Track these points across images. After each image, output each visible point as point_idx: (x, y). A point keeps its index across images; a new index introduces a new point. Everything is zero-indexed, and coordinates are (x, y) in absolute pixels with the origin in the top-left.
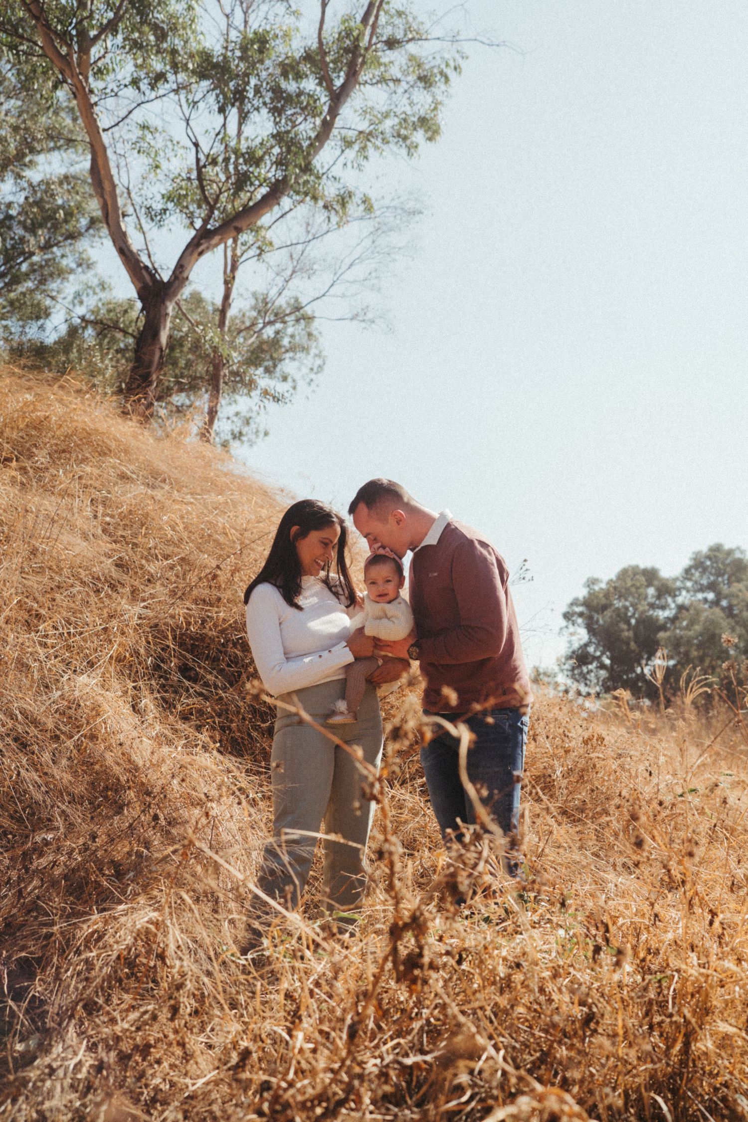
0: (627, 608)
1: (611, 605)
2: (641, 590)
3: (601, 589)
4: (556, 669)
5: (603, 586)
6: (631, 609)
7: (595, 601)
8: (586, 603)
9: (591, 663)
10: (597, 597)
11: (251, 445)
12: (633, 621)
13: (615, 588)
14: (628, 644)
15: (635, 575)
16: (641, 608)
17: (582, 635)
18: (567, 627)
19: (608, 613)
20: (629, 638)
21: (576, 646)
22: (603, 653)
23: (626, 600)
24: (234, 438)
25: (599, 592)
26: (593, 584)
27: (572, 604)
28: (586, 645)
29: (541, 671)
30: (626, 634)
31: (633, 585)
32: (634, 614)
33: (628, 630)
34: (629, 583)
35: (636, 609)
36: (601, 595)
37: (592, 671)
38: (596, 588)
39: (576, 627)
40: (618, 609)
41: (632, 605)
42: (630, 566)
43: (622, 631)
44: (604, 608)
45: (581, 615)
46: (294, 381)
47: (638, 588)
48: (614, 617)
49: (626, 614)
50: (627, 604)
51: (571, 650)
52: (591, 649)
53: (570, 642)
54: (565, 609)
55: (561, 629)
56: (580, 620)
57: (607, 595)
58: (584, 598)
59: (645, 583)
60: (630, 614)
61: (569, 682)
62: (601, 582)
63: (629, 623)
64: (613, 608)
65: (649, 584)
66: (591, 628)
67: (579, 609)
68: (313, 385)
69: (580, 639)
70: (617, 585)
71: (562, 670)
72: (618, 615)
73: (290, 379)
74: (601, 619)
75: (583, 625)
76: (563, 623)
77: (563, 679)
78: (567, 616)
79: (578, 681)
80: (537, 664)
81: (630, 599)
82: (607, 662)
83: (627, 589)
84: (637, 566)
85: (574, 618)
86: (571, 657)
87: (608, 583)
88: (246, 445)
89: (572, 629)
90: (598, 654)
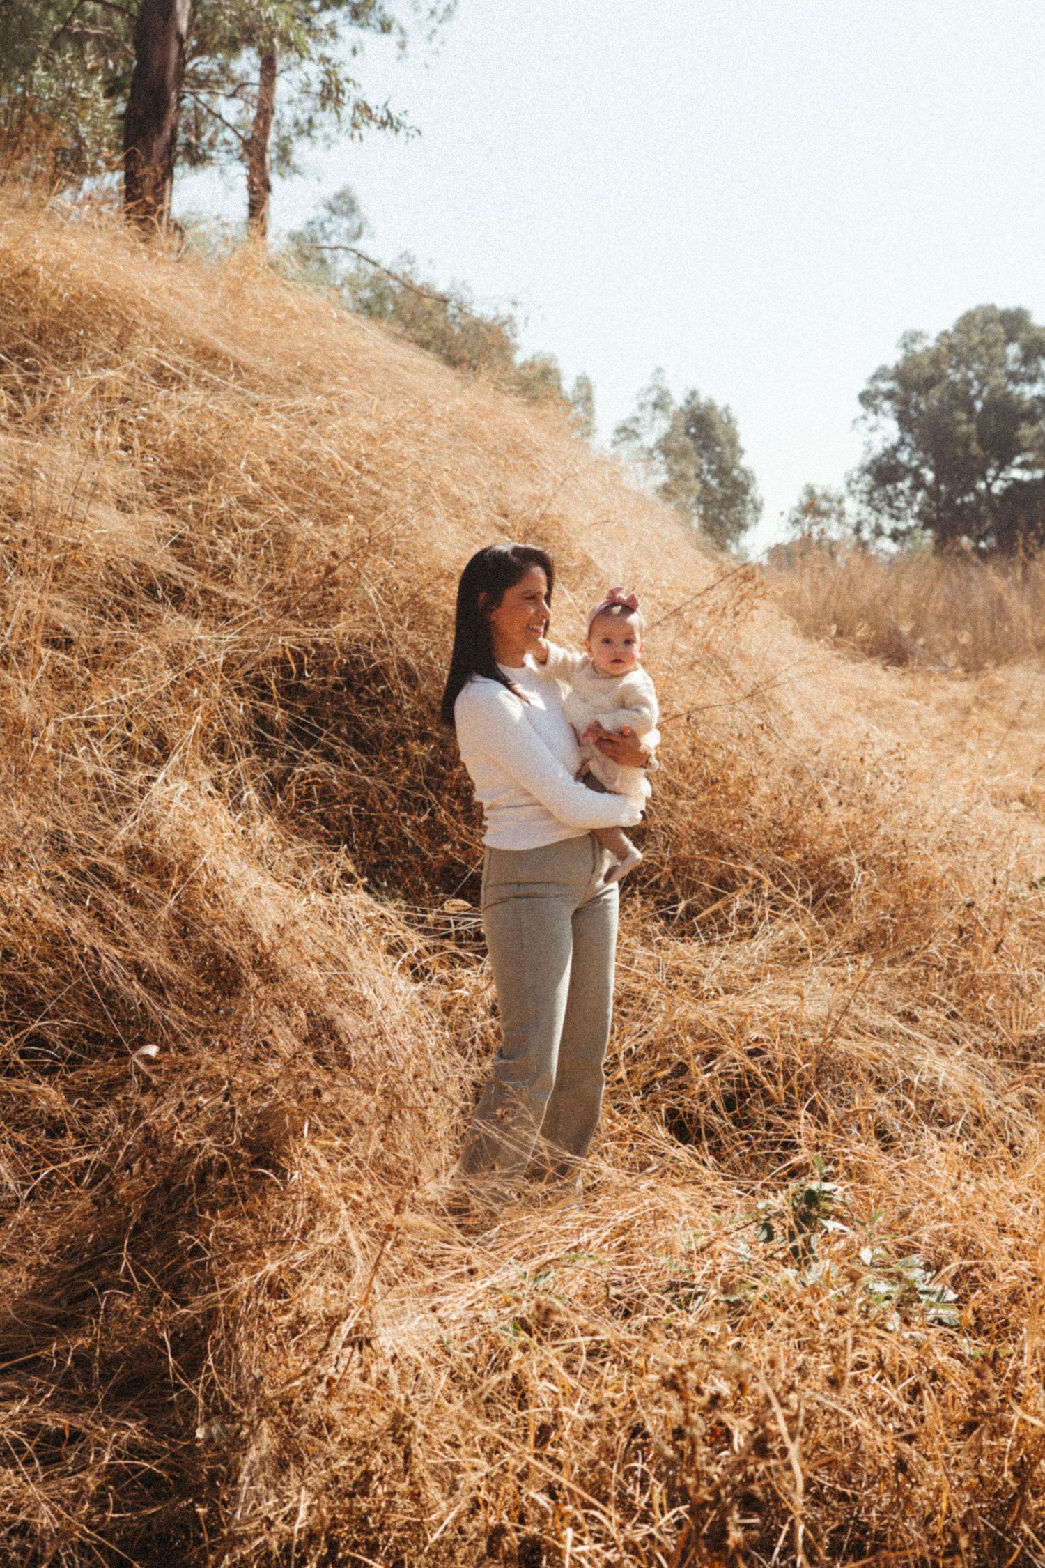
0: (968, 383)
1: (943, 376)
2: (996, 351)
3: (928, 350)
4: (843, 491)
5: (931, 343)
6: (976, 383)
7: (915, 372)
8: (900, 375)
9: (902, 479)
10: (917, 365)
11: (329, 147)
12: (979, 405)
13: (951, 348)
14: (966, 446)
15: (986, 323)
16: (993, 382)
17: (888, 430)
18: (864, 418)
19: (935, 392)
20: (968, 437)
21: (878, 450)
22: (923, 463)
23: (969, 368)
24: (300, 133)
25: (922, 355)
26: (913, 341)
27: (875, 377)
28: (895, 449)
29: (819, 492)
30: (964, 428)
31: (982, 342)
32: (980, 392)
33: (969, 422)
34: (976, 338)
35: (984, 385)
36: (926, 361)
37: (902, 492)
38: (918, 348)
39: (880, 417)
40: (953, 384)
41: (978, 377)
42: (979, 308)
43: (959, 423)
44: (930, 383)
45: (889, 395)
46: (402, 31)
47: (989, 347)
48: (946, 399)
49: (966, 393)
50: (971, 374)
51: (870, 458)
52: (904, 456)
53: (868, 445)
54: (863, 386)
55: (855, 421)
56: (887, 405)
57: (935, 361)
58: (897, 367)
59: (1003, 337)
60: (973, 392)
61: (866, 511)
62: (927, 337)
63: (970, 410)
64: (945, 383)
65: (1011, 339)
66: (904, 420)
67: (885, 386)
68: (436, 40)
69: (886, 439)
70: (954, 341)
71: (852, 493)
72: (954, 396)
73: (395, 29)
74: (926, 403)
75: (891, 413)
76: (860, 410)
77: (853, 508)
78: (867, 399)
79: (879, 511)
80: (812, 481)
81: (976, 366)
82: (929, 476)
83: (972, 349)
84: (993, 307)
85: (877, 402)
86: (867, 470)
87: (938, 340)
88: (321, 145)
89: (872, 419)
90: (915, 463)
